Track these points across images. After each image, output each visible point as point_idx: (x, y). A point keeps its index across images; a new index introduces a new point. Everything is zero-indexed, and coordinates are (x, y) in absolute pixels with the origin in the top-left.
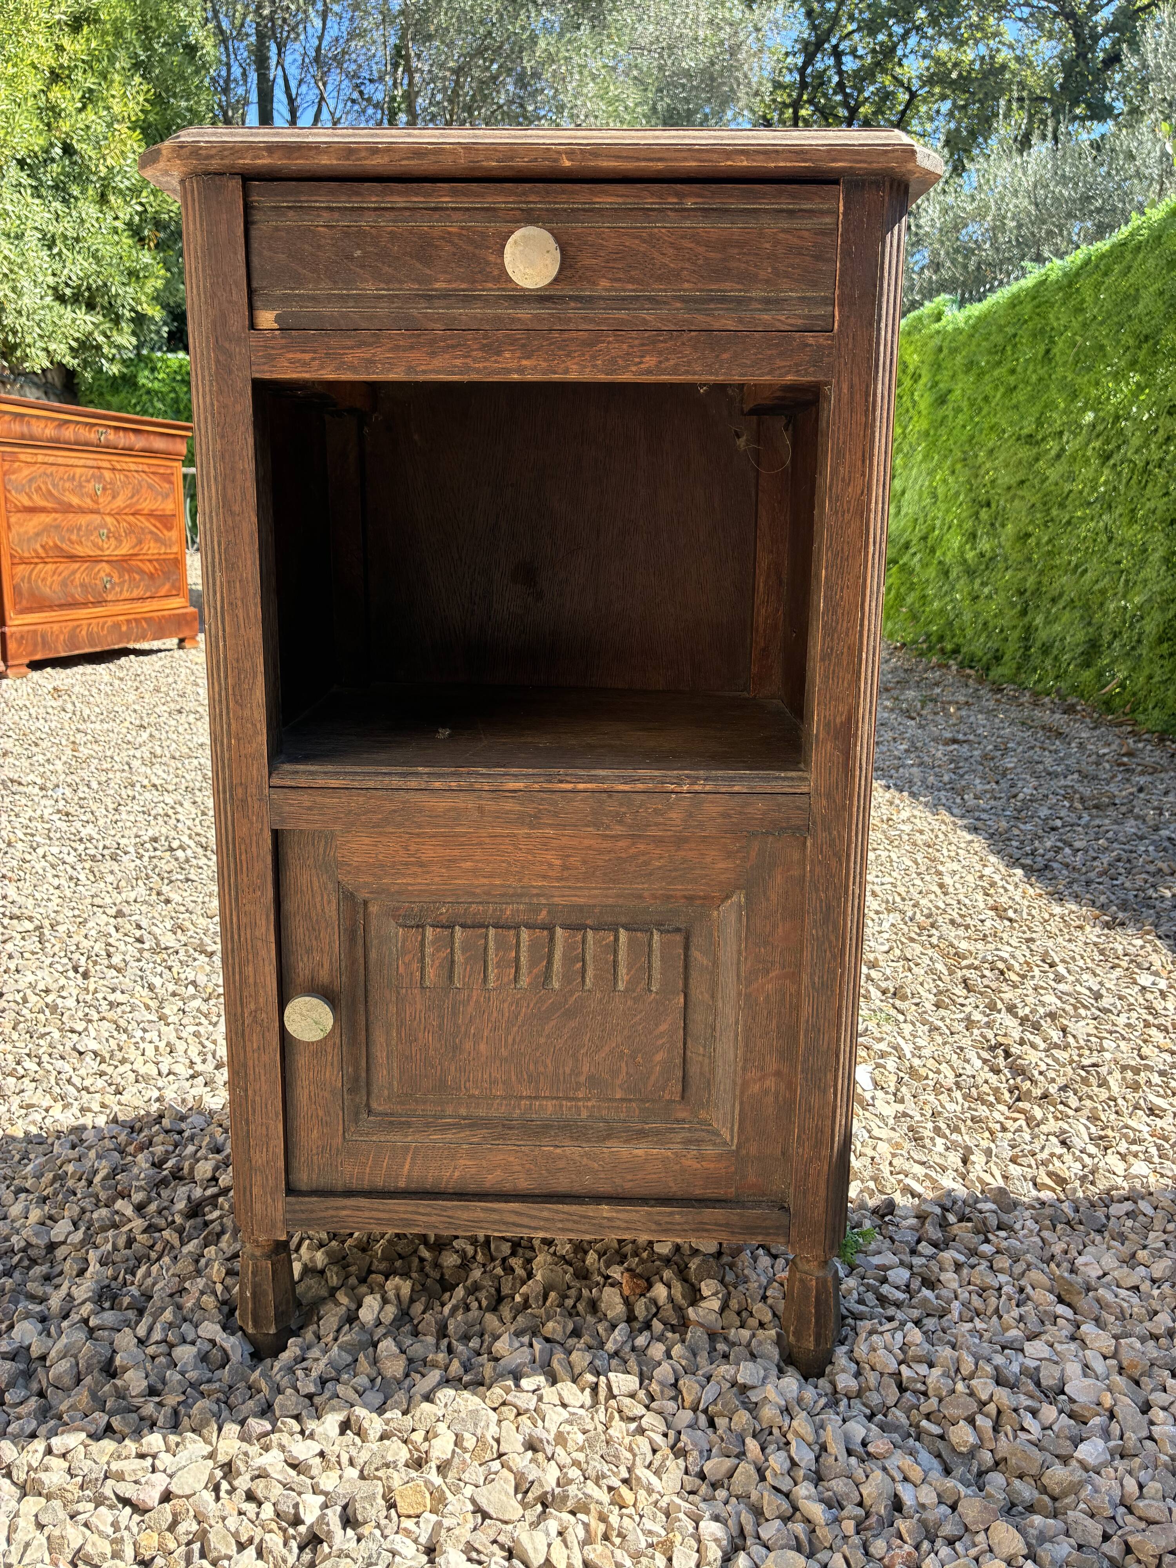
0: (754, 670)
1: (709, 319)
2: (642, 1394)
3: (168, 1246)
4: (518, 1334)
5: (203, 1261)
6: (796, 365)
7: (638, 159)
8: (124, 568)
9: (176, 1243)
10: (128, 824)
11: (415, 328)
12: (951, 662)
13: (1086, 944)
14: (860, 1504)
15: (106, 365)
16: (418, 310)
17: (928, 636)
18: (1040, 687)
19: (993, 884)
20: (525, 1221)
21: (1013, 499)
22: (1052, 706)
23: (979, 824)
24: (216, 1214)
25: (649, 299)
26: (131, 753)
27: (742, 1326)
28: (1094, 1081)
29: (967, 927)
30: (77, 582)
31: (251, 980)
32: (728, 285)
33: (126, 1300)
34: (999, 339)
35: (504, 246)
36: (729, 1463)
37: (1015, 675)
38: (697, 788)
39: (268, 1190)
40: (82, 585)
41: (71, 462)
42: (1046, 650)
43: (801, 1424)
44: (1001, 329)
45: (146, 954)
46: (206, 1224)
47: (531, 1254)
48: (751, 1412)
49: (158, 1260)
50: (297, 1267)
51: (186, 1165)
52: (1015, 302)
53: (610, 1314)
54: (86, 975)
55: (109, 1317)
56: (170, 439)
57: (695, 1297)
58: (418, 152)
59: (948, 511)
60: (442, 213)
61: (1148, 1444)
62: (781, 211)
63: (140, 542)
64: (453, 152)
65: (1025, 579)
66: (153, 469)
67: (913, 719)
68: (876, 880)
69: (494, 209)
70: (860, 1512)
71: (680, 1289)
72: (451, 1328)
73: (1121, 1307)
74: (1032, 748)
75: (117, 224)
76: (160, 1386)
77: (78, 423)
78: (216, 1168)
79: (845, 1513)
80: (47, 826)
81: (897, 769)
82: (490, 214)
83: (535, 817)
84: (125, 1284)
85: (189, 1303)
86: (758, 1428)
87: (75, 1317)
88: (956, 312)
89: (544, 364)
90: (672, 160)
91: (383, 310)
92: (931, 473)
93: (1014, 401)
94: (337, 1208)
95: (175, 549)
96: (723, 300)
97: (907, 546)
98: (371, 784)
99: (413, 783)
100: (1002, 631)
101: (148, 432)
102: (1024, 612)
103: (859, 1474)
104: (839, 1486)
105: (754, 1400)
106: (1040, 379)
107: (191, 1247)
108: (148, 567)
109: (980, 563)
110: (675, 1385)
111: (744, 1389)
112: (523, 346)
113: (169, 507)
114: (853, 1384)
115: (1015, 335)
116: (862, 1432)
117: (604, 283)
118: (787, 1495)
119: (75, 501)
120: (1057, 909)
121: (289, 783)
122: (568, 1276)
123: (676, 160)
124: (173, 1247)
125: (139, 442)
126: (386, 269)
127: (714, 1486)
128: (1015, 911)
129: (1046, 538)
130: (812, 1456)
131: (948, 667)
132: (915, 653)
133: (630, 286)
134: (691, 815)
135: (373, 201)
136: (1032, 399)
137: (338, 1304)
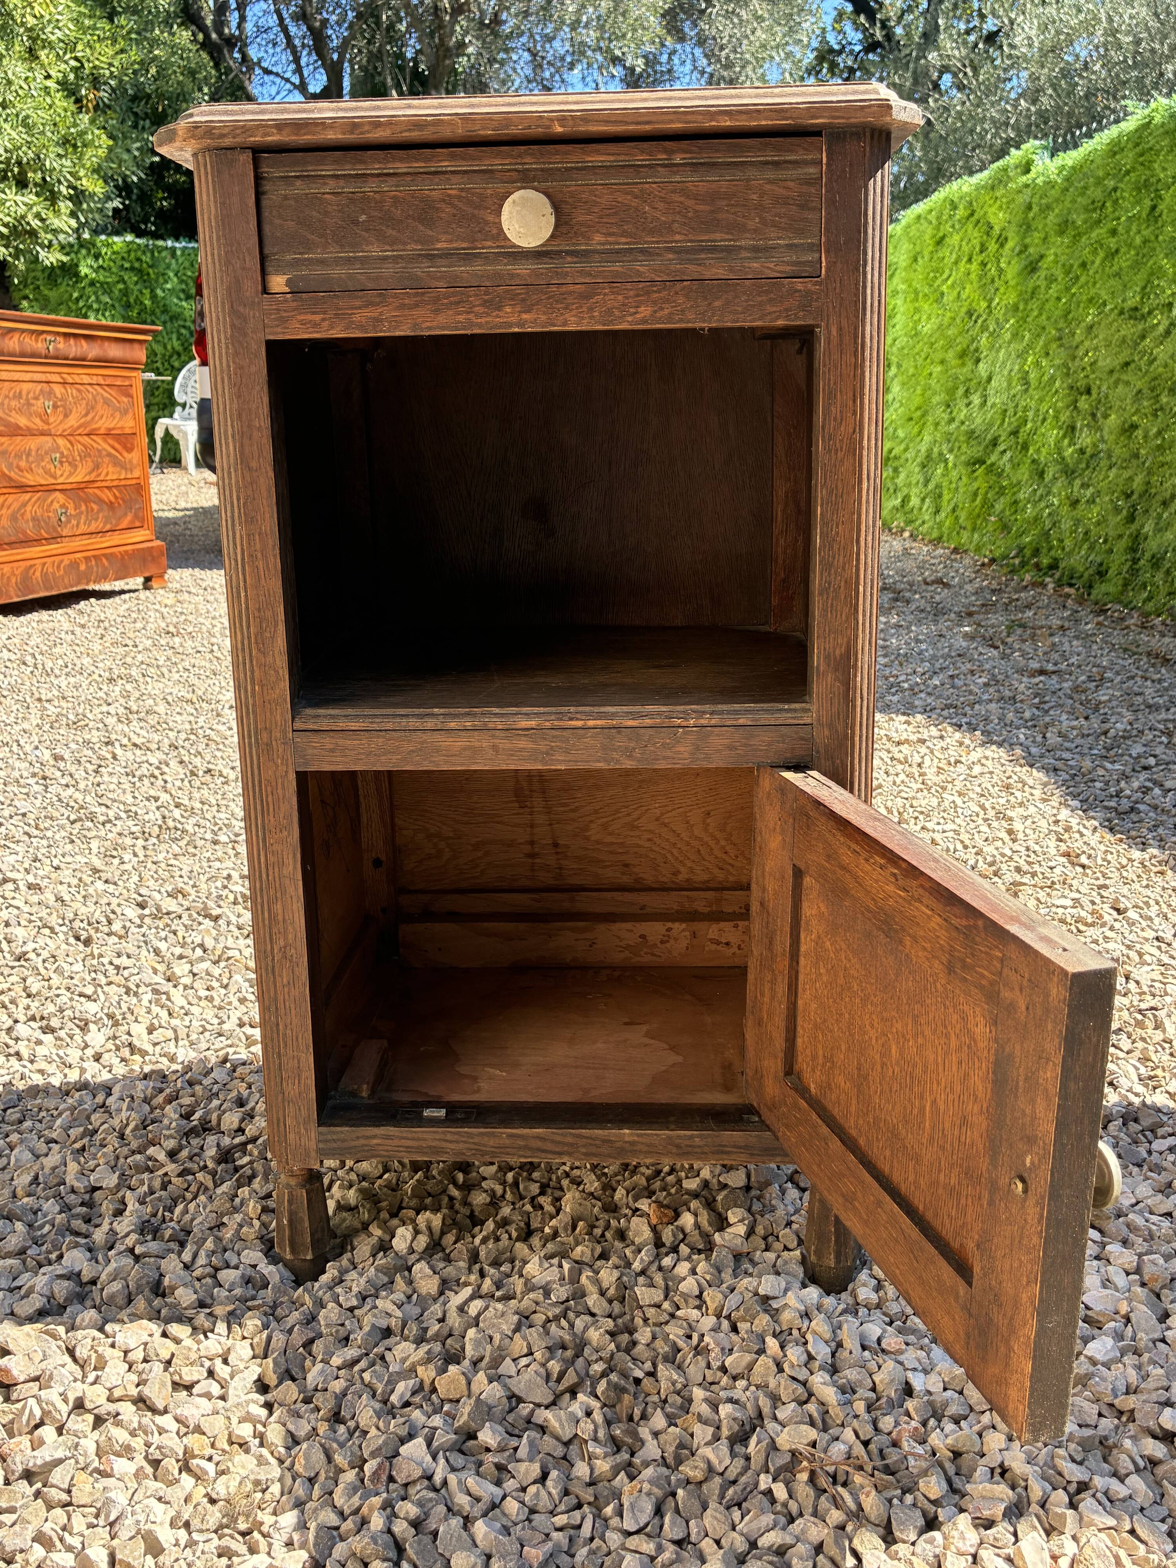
0: (775, 601)
1: (699, 269)
2: (666, 1305)
3: (202, 1188)
4: (548, 1257)
5: (237, 1201)
6: (787, 310)
7: (627, 123)
8: (80, 498)
9: (210, 1185)
10: (112, 787)
11: (419, 287)
12: (1048, 580)
13: (1164, 889)
14: (874, 1389)
15: (42, 254)
16: (421, 270)
17: (1021, 550)
18: (1150, 607)
19: (1068, 829)
20: (549, 1146)
21: (1117, 382)
22: (1163, 628)
23: (1059, 764)
24: (246, 1159)
25: (642, 251)
26: (105, 708)
27: (767, 1249)
28: (1150, 1024)
29: (1034, 875)
30: (28, 515)
31: (280, 918)
32: (718, 236)
33: (168, 1233)
34: (1097, 193)
35: (501, 206)
36: (748, 1357)
37: (1122, 593)
38: (703, 722)
39: (301, 1120)
40: (33, 519)
41: (16, 376)
42: (1156, 562)
43: (820, 1324)
44: (1099, 182)
45: (147, 920)
46: (236, 1170)
47: (559, 1193)
48: (772, 1317)
49: (195, 1198)
50: (331, 1205)
51: (214, 1117)
52: (1115, 149)
53: (637, 1240)
54: (87, 942)
55: (154, 1246)
56: (128, 345)
57: (722, 1224)
58: (418, 124)
59: (1041, 400)
60: (442, 177)
61: (1161, 1345)
62: (767, 163)
63: (97, 467)
64: (449, 123)
65: (1131, 479)
66: (109, 381)
67: (996, 648)
68: (937, 828)
69: (491, 171)
70: (872, 1395)
71: (706, 1216)
72: (482, 1254)
73: (1150, 1230)
74: (1133, 678)
75: (49, 83)
76: (209, 1301)
77: (23, 331)
78: (242, 1120)
79: (857, 1396)
80: (25, 791)
81: (972, 705)
82: (487, 176)
83: (547, 754)
84: (164, 1221)
85: (228, 1234)
86: (778, 1329)
87: (120, 1247)
88: (1047, 161)
89: (543, 318)
90: (658, 123)
91: (388, 270)
92: (1022, 355)
93: (1116, 268)
94: (368, 1137)
95: (137, 473)
96: (714, 249)
97: (994, 443)
98: (390, 726)
99: (430, 724)
100: (1105, 541)
101: (102, 338)
102: (1131, 519)
103: (873, 1366)
104: (851, 1374)
105: (775, 1306)
106: (1145, 242)
107: (225, 1188)
108: (107, 496)
109: (1079, 461)
110: (700, 1296)
111: (765, 1300)
112: (523, 300)
113: (128, 424)
114: (874, 1297)
115: (1115, 189)
116: (878, 1332)
117: (598, 238)
118: (804, 1384)
119: (23, 421)
120: (1136, 854)
121: (311, 727)
122: (596, 1210)
123: (663, 122)
124: (206, 1189)
125: (92, 350)
126: (390, 232)
127: (735, 1378)
128: (1089, 857)
129: (1155, 430)
130: (828, 1350)
131: (1044, 585)
132: (1006, 570)
133: (624, 240)
134: (698, 748)
135: (376, 168)
136: (1136, 265)
137: (370, 1235)
